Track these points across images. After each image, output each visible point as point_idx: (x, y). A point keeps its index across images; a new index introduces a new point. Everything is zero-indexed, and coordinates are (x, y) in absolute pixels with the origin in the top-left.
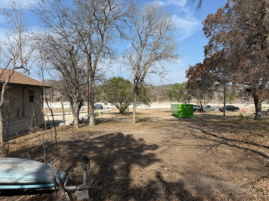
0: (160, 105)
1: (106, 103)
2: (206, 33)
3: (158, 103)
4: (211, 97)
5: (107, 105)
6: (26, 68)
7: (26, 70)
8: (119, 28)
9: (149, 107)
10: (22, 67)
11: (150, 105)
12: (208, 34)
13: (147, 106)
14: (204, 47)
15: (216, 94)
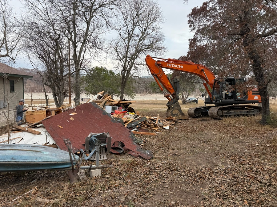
0: (142, 97)
1: (88, 95)
2: (190, 26)
3: (140, 95)
4: (193, 90)
5: (89, 96)
6: (11, 56)
7: (11, 58)
8: (105, 17)
9: (133, 99)
10: (7, 55)
11: (133, 97)
12: (192, 27)
13: (131, 97)
14: (189, 40)
15: (198, 86)
